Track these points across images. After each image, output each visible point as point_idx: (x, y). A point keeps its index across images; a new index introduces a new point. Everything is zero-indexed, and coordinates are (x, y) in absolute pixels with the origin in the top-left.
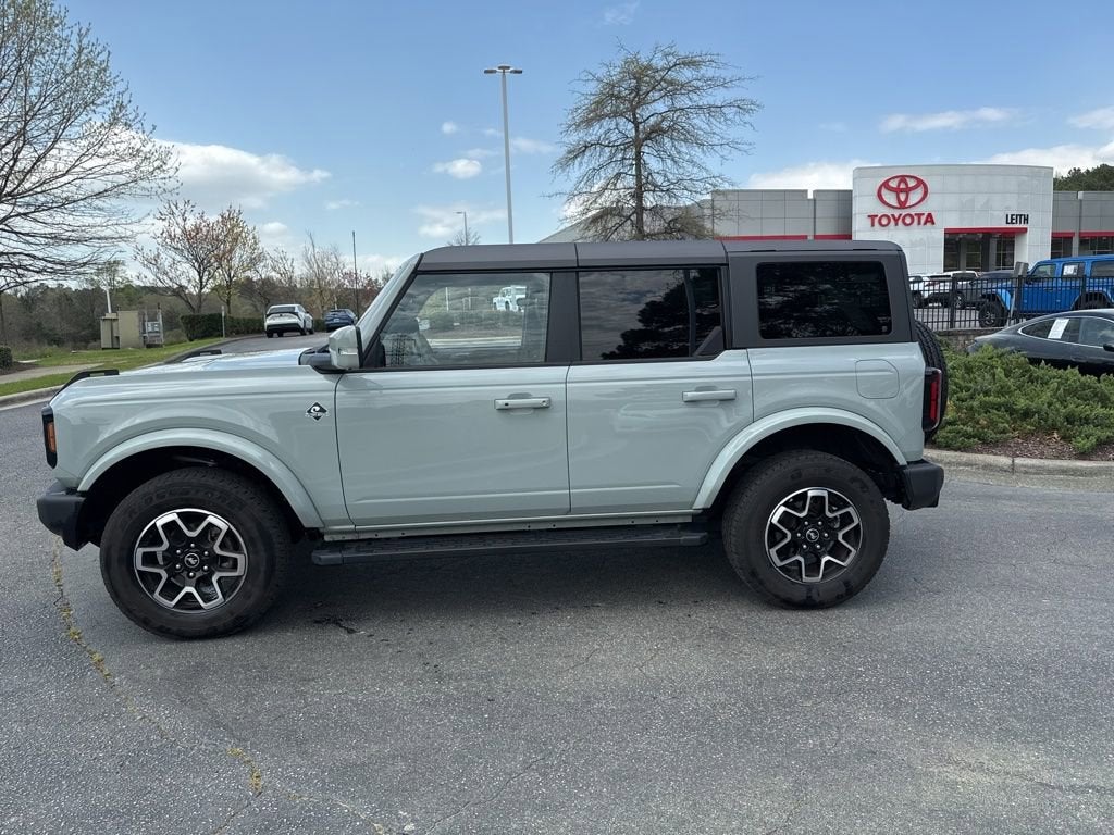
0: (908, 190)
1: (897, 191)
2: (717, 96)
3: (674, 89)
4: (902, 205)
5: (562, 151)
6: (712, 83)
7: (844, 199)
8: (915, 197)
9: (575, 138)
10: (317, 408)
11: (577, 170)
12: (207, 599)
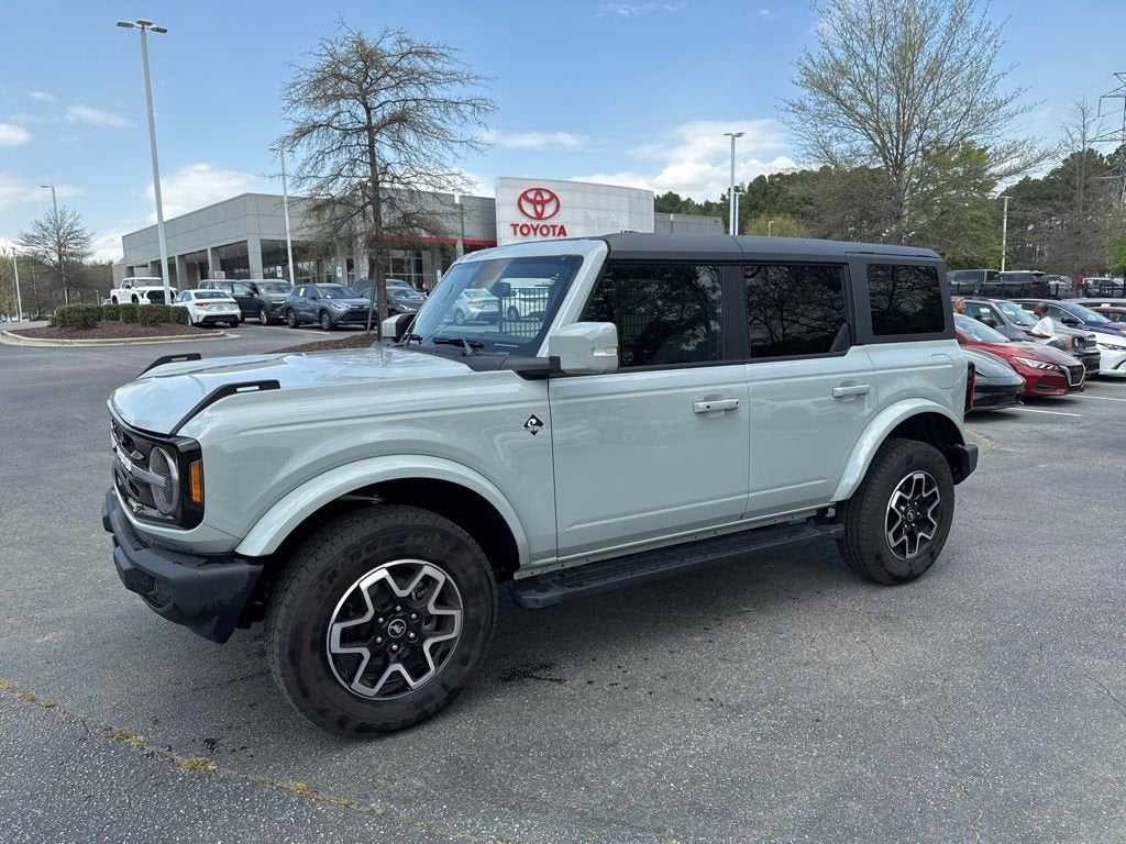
0: (543, 203)
1: (534, 202)
2: (453, 92)
3: (412, 76)
4: (539, 216)
5: (289, 129)
6: (453, 78)
7: (488, 206)
8: (550, 209)
9: (302, 114)
10: (534, 421)
11: (303, 151)
12: (416, 675)
